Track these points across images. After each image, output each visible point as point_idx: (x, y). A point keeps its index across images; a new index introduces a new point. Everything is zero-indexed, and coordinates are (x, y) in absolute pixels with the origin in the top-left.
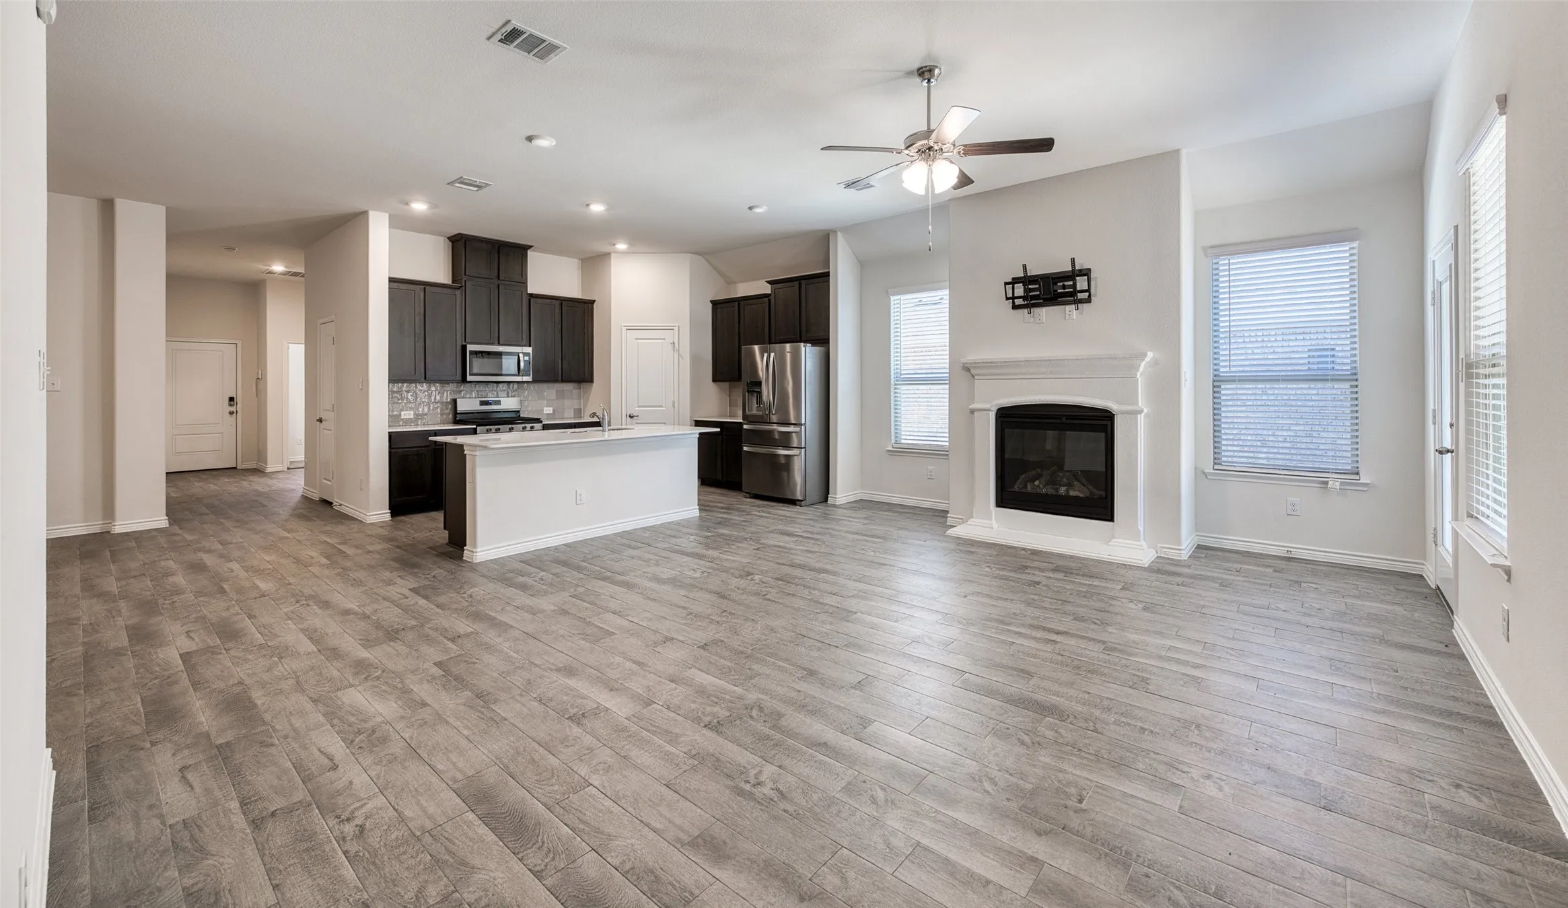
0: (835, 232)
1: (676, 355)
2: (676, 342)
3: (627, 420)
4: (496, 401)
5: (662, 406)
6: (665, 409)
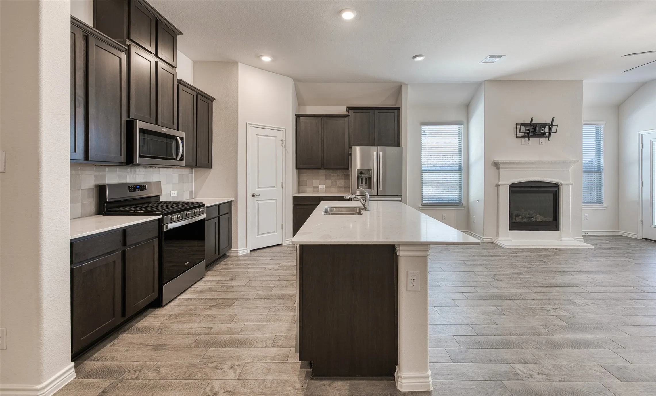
0: (406, 84)
1: (284, 149)
2: (284, 140)
3: (250, 198)
4: (142, 186)
5: (274, 187)
6: (276, 189)
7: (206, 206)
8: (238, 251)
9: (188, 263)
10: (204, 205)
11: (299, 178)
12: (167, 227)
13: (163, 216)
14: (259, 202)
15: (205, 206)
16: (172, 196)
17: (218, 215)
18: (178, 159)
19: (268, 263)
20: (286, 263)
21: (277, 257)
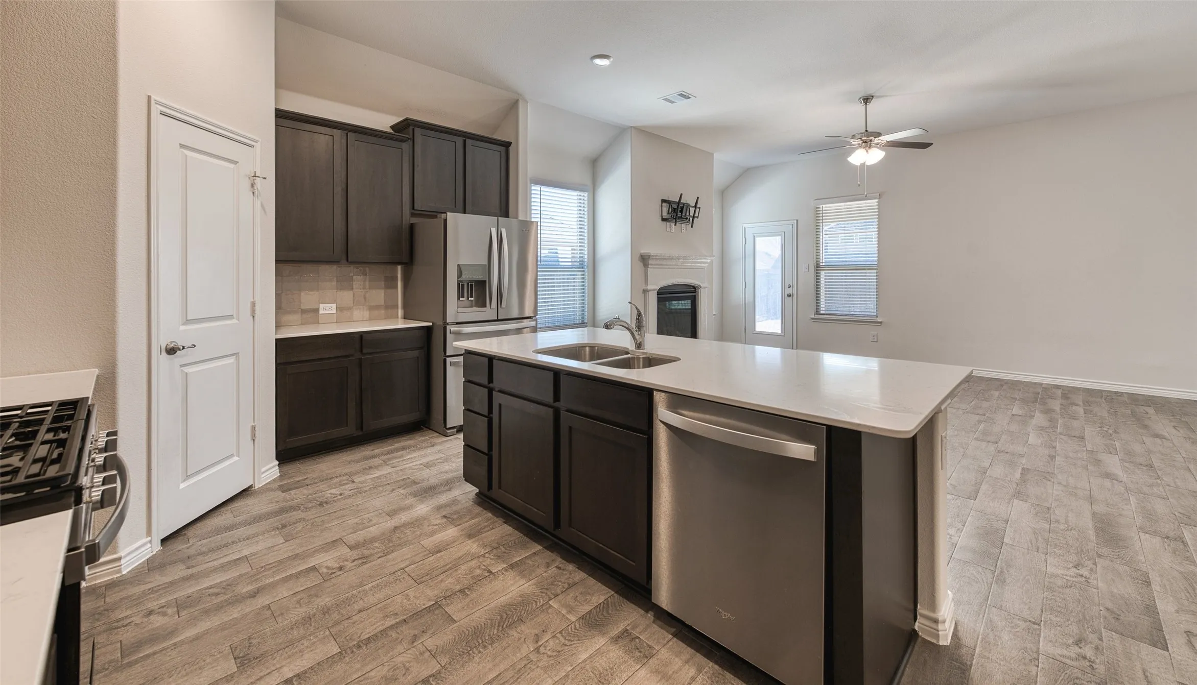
0: (526, 101)
1: (258, 204)
2: (259, 175)
3: (162, 361)
5: (230, 317)
6: (237, 322)
8: (119, 559)
14: (187, 370)
19: (297, 552)
20: (359, 532)
21: (300, 527)
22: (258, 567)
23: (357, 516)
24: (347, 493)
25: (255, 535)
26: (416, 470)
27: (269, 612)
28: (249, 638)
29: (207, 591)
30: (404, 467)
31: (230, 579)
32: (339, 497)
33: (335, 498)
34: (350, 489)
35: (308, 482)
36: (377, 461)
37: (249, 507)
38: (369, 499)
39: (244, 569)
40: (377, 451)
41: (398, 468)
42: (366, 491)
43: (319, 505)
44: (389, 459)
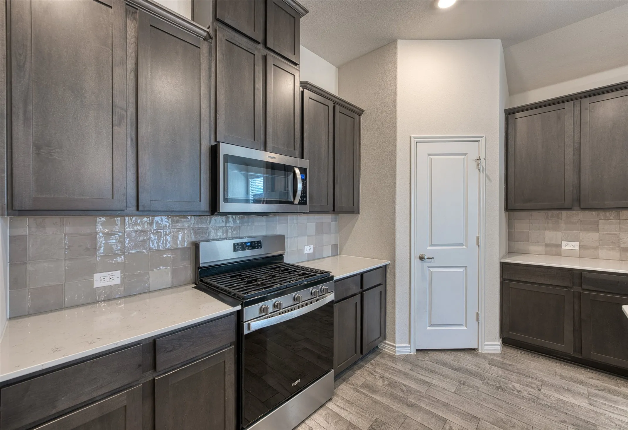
1: (483, 175)
2: (483, 157)
3: (416, 263)
4: (254, 242)
5: (461, 245)
6: (466, 248)
7: (335, 279)
8: (395, 347)
9: (297, 382)
10: (332, 277)
11: (510, 226)
12: (249, 326)
13: (242, 307)
14: (431, 270)
15: (333, 280)
16: (306, 252)
17: (360, 290)
18: (297, 201)
19: (451, 403)
20: (495, 426)
21: (471, 390)
22: (429, 394)
23: (508, 415)
24: (525, 394)
25: (447, 377)
26: (614, 424)
27: (402, 420)
28: (384, 423)
29: (402, 386)
30: (604, 412)
31: (414, 389)
32: (515, 392)
33: (512, 391)
34: (531, 393)
35: (510, 368)
36: (583, 389)
37: (464, 360)
38: (535, 411)
39: (423, 389)
40: (595, 382)
41: (595, 409)
42: (540, 404)
43: (497, 387)
44: (596, 396)
